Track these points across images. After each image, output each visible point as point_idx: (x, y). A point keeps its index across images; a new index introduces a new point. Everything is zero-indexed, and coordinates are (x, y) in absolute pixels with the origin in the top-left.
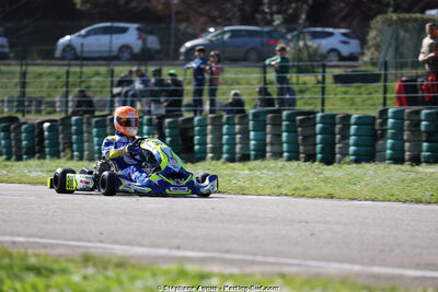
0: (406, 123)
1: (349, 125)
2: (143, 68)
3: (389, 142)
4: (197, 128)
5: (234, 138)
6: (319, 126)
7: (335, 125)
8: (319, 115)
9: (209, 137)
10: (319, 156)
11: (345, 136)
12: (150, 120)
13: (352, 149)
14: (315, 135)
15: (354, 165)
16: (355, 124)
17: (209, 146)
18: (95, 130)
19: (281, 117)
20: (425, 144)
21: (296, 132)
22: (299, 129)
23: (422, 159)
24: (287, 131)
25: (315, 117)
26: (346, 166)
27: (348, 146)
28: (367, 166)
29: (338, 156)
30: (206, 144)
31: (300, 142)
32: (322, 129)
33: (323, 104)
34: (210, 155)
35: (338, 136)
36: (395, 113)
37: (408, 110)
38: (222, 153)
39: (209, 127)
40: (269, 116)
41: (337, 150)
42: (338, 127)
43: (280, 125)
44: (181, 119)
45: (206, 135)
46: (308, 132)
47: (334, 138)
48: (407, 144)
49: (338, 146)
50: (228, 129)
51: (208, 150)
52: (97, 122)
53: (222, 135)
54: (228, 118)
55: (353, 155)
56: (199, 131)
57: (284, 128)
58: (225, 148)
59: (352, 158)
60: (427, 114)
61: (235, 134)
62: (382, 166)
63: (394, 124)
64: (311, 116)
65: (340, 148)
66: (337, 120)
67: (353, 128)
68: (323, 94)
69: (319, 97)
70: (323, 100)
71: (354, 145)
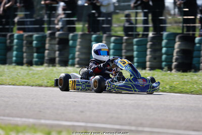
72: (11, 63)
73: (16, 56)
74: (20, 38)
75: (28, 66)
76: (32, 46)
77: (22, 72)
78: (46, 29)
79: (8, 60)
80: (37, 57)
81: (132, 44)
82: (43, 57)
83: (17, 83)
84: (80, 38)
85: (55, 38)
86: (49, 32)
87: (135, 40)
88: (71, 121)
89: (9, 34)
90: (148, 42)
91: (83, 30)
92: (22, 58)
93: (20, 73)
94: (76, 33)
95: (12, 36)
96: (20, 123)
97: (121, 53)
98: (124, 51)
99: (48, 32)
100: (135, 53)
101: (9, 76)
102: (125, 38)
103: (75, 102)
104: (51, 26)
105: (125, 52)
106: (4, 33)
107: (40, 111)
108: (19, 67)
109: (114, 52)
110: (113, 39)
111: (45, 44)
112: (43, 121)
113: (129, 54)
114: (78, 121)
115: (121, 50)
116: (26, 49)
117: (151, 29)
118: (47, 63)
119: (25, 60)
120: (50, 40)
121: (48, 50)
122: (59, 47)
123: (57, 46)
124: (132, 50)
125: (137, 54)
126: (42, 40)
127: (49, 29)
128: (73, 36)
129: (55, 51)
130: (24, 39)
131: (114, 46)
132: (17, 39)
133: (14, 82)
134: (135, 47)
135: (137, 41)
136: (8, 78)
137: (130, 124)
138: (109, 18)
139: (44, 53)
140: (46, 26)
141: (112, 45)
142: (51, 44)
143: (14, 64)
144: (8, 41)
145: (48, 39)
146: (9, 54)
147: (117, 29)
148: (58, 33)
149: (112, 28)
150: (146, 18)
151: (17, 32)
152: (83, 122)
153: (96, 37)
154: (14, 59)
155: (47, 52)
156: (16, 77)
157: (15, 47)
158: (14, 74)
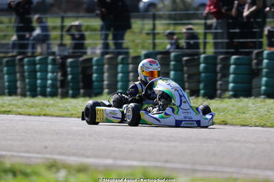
1: (229, 65)
2: (43, 16)
3: (264, 79)
4: (95, 67)
5: (128, 76)
6: (202, 66)
7: (216, 64)
8: (203, 56)
9: (106, 75)
10: (202, 92)
11: (225, 75)
12: (54, 60)
13: (231, 85)
14: (200, 73)
15: (234, 100)
16: (234, 64)
17: (106, 83)
18: (5, 69)
19: (169, 57)
21: (182, 70)
22: (185, 68)
24: (174, 70)
25: (199, 58)
26: (227, 100)
27: (228, 83)
28: (246, 100)
29: (219, 92)
30: (103, 81)
31: (186, 79)
32: (205, 68)
33: (205, 48)
34: (106, 91)
35: (219, 75)
36: (269, 54)
38: (117, 89)
39: (106, 67)
40: (159, 56)
41: (218, 87)
42: (219, 67)
43: (169, 65)
44: (81, 59)
45: (103, 73)
46: (193, 71)
47: (216, 76)
49: (219, 83)
50: (122, 68)
51: (105, 87)
52: (7, 61)
53: (117, 73)
54: (123, 59)
55: (232, 91)
56: (97, 70)
57: (172, 67)
58: (120, 84)
59: (231, 93)
61: (129, 72)
62: (258, 100)
63: (268, 64)
64: (196, 57)
65: (221, 85)
66: (218, 61)
67: (232, 67)
68: (205, 38)
69: (201, 41)
70: (205, 43)
71: (233, 82)
72: (258, 95)
73: (266, 85)
74: (272, 57)
79: (254, 91)
83: (268, 124)
89: (256, 51)
93: (272, 109)
95: (260, 54)
101: (255, 114)
106: (247, 50)
108: (270, 101)
132: (267, 59)
133: (264, 122)
136: (254, 117)
143: (263, 97)
144: (255, 61)
146: (255, 82)
154: (263, 88)
156: (266, 115)
157: (265, 70)
158: (263, 111)
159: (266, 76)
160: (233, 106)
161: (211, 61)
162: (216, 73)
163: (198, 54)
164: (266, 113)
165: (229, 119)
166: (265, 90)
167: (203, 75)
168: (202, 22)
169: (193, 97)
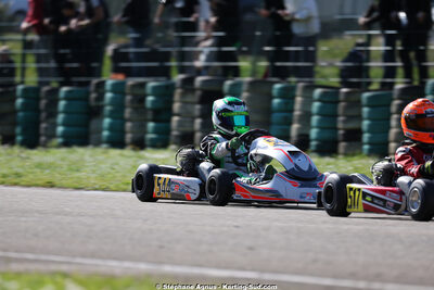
0: (128, 98)
1: (57, 101)
3: (107, 121)
6: (19, 101)
7: (38, 99)
8: (20, 87)
10: (19, 138)
11: (53, 114)
13: (60, 129)
14: (15, 112)
15: (64, 151)
16: (65, 98)
20: (151, 125)
23: (148, 143)
25: (15, 91)
26: (54, 150)
27: (55, 125)
28: (81, 150)
29: (43, 139)
32: (23, 104)
33: (23, 75)
35: (43, 115)
36: (114, 85)
37: (131, 81)
41: (42, 131)
42: (43, 103)
46: (7, 108)
47: (39, 116)
48: (129, 125)
49: (43, 125)
55: (61, 137)
59: (60, 140)
60: (154, 88)
63: (113, 99)
64: (11, 89)
65: (46, 128)
66: (42, 94)
67: (62, 104)
68: (24, 61)
69: (18, 65)
70: (24, 69)
71: (64, 124)
72: (98, 144)
73: (111, 128)
74: (118, 89)
75: (134, 149)
76: (144, 108)
77: (122, 162)
78: (174, 72)
79: (93, 137)
80: (156, 131)
81: (358, 104)
82: (168, 131)
83: (112, 186)
84: (248, 91)
85: (193, 90)
86: (181, 76)
87: (366, 95)
88: (226, 268)
89: (95, 81)
90: (392, 100)
91: (254, 73)
92: (123, 132)
93: (117, 164)
94: (238, 79)
95: (101, 85)
96: (117, 272)
97: (335, 122)
98: (341, 118)
99: (178, 78)
100: (366, 124)
101: (94, 172)
102: (344, 90)
103: (237, 227)
104: (187, 64)
105: (344, 122)
106: (83, 79)
107: (161, 247)
108: (115, 152)
109: (320, 121)
110: (318, 92)
111: (170, 102)
112: (168, 269)
113: (352, 125)
114: (242, 269)
115: (336, 116)
116: (131, 113)
117: (400, 72)
118: (175, 143)
119: (129, 137)
120: (183, 95)
121: (178, 115)
122: (202, 110)
123: (198, 107)
124: (359, 118)
125: (370, 126)
126: (165, 94)
127: (182, 70)
128: (232, 86)
129: (194, 118)
130: (127, 91)
131: (321, 108)
132: (112, 91)
133: (106, 184)
134: (365, 110)
135: (369, 98)
136: (93, 176)
137: (353, 276)
138: (311, 49)
139: (169, 121)
140: (173, 63)
141: (316, 105)
142: (184, 103)
143: (105, 146)
144: (93, 96)
145: (178, 92)
146: (94, 124)
147: (328, 71)
148: (199, 80)
149: (317, 69)
150: (388, 48)
151: (113, 75)
152: (253, 270)
153: (281, 89)
154: (106, 133)
155: (175, 119)
156: (109, 173)
157: (108, 108)
158: (105, 167)
159: (110, 116)
160: (63, 160)
161: (32, 94)
162: (38, 111)
163: (14, 85)
164: (109, 170)
165: (56, 178)
166: (109, 137)
167: (21, 114)
168: (19, 37)
169: (6, 146)
